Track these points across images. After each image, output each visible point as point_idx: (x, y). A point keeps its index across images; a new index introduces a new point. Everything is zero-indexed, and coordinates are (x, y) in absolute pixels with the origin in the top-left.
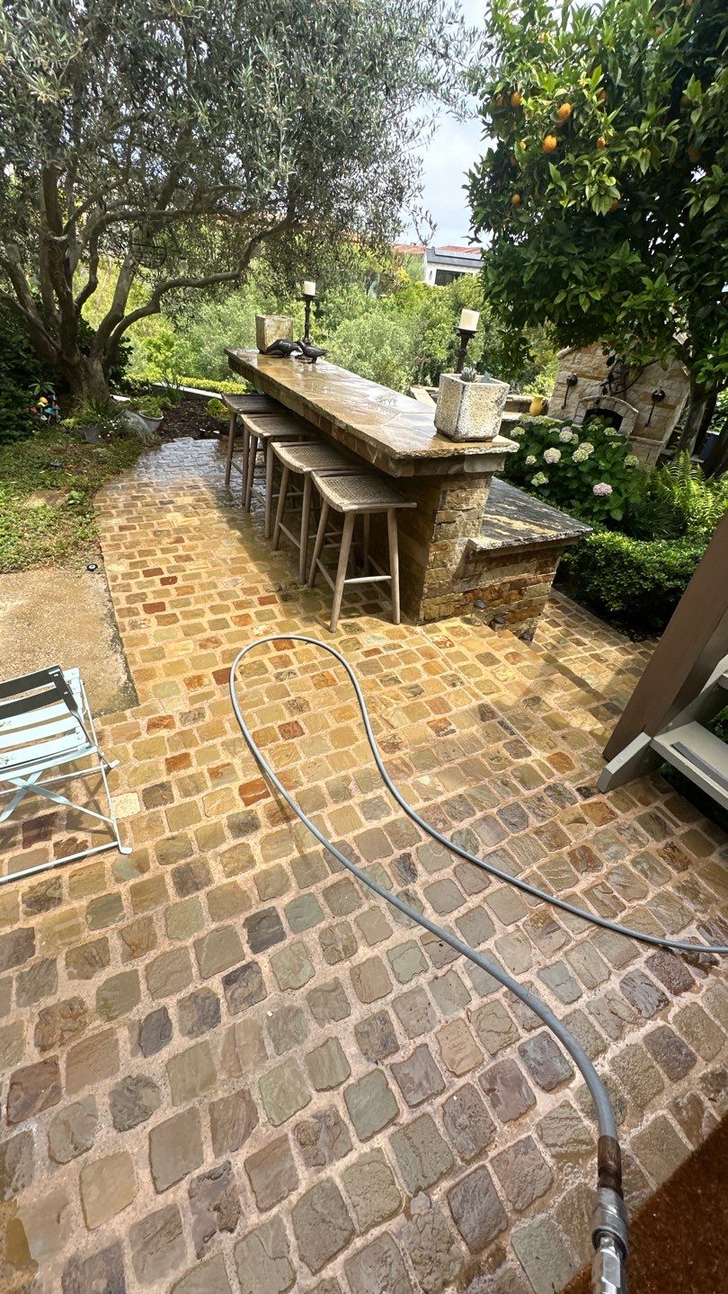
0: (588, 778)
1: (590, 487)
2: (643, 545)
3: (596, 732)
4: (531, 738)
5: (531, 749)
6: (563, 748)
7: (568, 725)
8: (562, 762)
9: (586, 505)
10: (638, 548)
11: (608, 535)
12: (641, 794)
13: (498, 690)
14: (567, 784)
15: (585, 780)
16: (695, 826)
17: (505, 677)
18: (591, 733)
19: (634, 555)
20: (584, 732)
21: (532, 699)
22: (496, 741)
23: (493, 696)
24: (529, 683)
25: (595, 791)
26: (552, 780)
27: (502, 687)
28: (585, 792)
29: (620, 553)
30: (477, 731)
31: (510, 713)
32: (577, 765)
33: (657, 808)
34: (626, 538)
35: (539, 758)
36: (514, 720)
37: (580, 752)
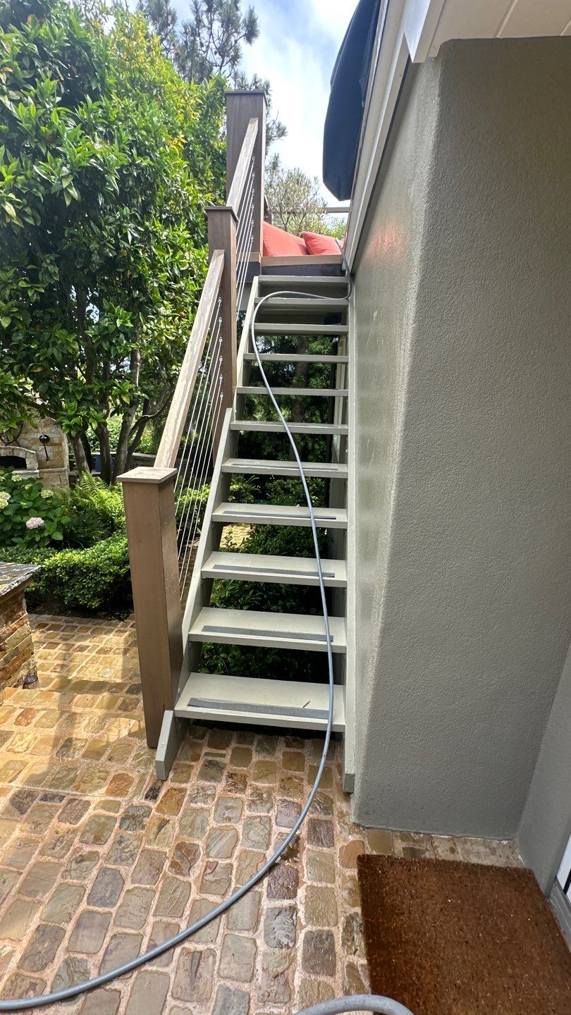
0: (148, 778)
1: (23, 524)
2: (90, 551)
3: (133, 731)
4: (83, 786)
5: (86, 798)
6: (115, 769)
7: (108, 744)
8: (120, 784)
9: (27, 538)
10: (87, 555)
11: (58, 556)
12: (190, 753)
13: (24, 764)
14: (136, 801)
15: (147, 782)
16: (233, 745)
17: (25, 746)
18: (130, 734)
19: (87, 562)
20: (125, 739)
21: (63, 746)
22: (49, 823)
23: (21, 776)
24: (52, 732)
25: (159, 784)
26: (122, 810)
27: (27, 757)
28: (152, 794)
29: (75, 565)
30: (22, 830)
31: (50, 778)
32: (135, 775)
33: (206, 754)
34: (74, 552)
35: (99, 799)
36: (56, 783)
37: (130, 761)
